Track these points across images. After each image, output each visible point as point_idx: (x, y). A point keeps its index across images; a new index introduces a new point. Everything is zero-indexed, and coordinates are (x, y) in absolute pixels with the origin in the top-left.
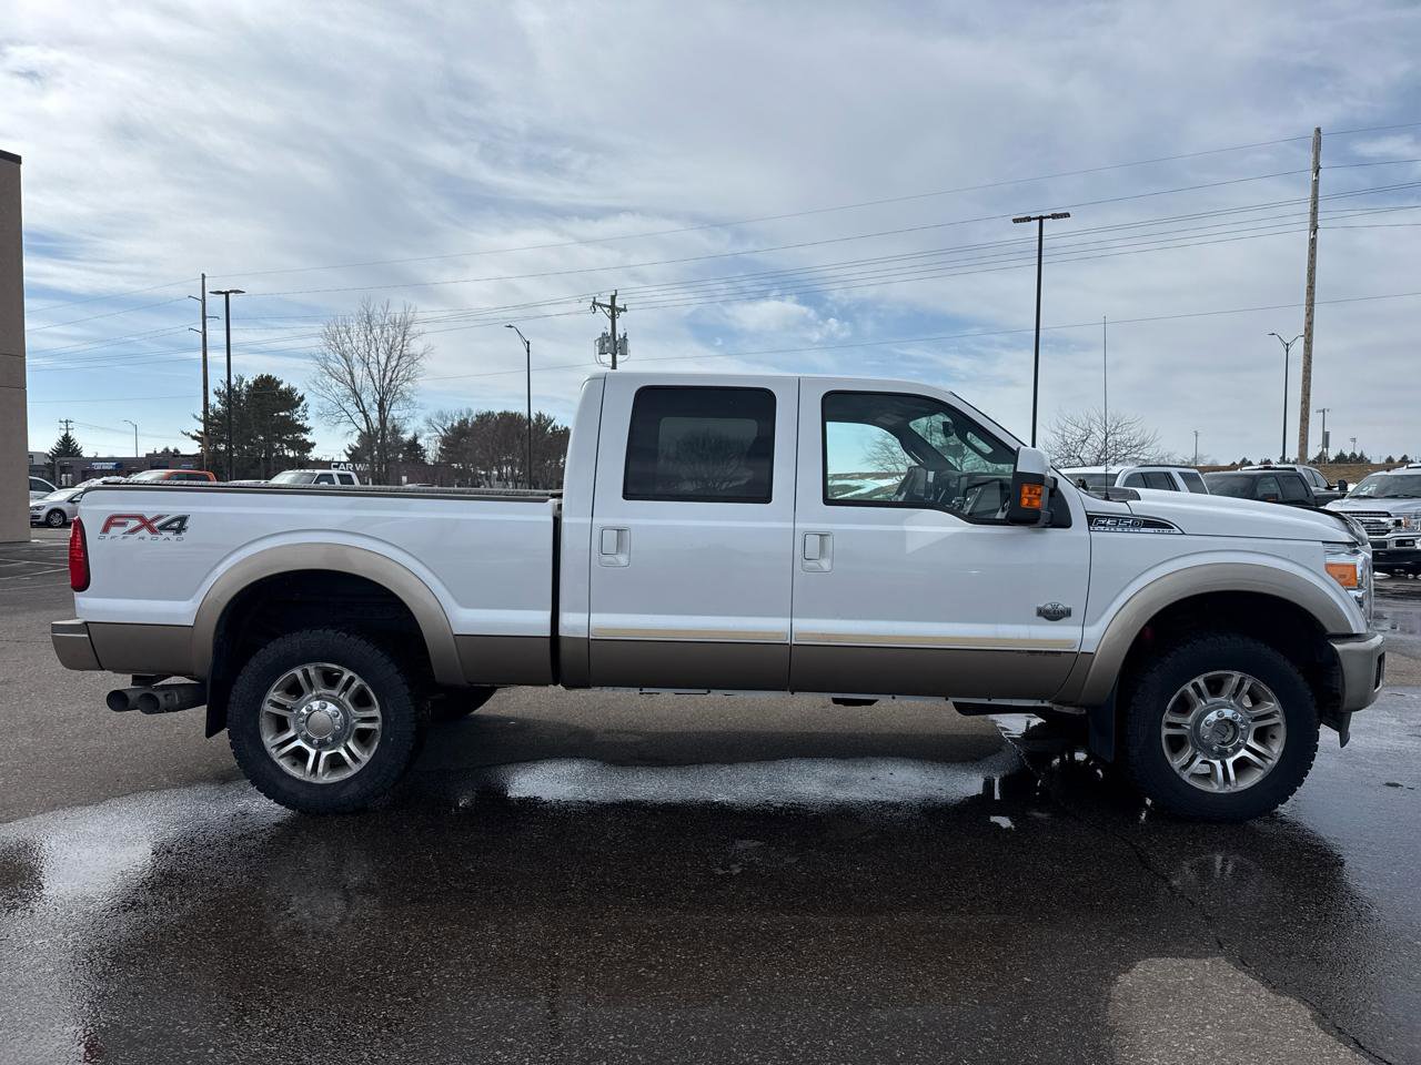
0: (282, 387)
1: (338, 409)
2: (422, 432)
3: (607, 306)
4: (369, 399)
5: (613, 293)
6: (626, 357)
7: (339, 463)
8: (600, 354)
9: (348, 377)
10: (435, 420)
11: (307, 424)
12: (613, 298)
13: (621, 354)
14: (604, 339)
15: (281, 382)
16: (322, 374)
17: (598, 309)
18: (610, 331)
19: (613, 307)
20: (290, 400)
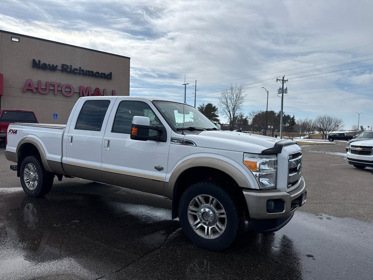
0: (213, 106)
1: (224, 111)
2: (248, 117)
3: (281, 80)
4: (230, 109)
5: (283, 76)
6: (287, 94)
7: (225, 124)
8: (278, 94)
9: (226, 103)
10: (252, 114)
11: (218, 115)
12: (283, 78)
13: (285, 93)
14: (280, 89)
15: (213, 105)
16: (220, 103)
17: (278, 81)
18: (281, 87)
19: (283, 80)
20: (214, 109)
